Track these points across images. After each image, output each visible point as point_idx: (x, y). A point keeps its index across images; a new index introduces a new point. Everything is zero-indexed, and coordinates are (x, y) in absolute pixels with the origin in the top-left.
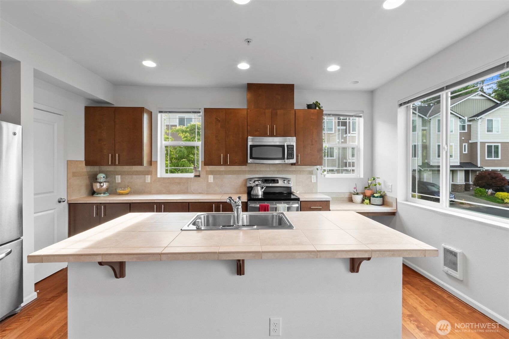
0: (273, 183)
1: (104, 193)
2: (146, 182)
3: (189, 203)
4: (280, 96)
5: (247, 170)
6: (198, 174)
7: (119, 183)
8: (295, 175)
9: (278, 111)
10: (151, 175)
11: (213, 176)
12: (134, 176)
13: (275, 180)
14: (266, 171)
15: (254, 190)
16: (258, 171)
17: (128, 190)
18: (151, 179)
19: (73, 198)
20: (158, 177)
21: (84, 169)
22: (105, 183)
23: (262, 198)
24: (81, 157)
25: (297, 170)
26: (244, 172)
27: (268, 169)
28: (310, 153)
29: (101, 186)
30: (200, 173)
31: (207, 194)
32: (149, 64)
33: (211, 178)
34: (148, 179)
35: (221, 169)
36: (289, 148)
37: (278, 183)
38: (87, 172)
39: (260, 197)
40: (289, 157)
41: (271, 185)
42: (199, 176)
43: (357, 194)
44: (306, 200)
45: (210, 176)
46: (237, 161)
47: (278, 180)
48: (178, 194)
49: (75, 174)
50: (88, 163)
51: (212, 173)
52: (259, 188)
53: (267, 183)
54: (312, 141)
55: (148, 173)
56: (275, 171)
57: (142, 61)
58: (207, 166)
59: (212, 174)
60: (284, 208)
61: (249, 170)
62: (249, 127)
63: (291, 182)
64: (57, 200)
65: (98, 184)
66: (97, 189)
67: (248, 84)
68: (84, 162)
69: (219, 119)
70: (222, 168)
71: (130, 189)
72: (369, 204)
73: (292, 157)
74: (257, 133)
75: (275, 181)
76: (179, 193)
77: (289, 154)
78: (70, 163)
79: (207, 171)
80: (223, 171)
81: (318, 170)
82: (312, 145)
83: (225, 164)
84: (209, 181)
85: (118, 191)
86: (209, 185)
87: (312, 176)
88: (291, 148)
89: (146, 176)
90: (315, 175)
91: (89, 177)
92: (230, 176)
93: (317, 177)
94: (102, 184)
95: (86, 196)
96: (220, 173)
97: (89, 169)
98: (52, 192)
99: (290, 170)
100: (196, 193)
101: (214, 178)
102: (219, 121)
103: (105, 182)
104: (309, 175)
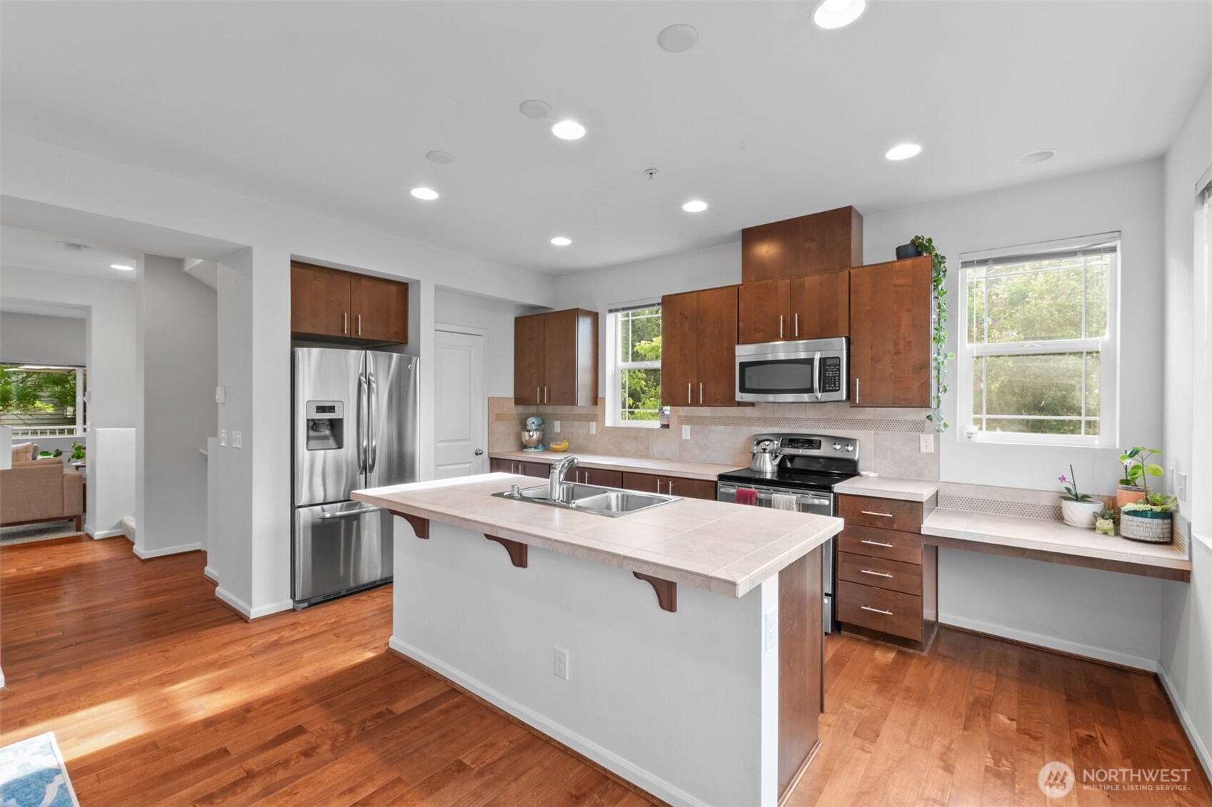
0: (808, 448)
1: (536, 448)
2: (591, 433)
3: (622, 472)
4: (815, 243)
5: (755, 416)
6: (666, 423)
7: (558, 433)
8: (873, 432)
9: (806, 278)
10: (597, 421)
11: (689, 427)
12: (576, 423)
13: (813, 440)
14: (798, 420)
15: (757, 459)
16: (779, 419)
17: (564, 445)
18: (597, 428)
19: (496, 451)
20: (606, 425)
21: (513, 410)
22: (535, 432)
23: (775, 479)
24: (510, 393)
25: (876, 418)
26: (749, 421)
27: (803, 416)
28: (891, 375)
29: (531, 437)
30: (669, 421)
31: (678, 461)
32: (561, 241)
33: (686, 431)
34: (593, 425)
35: (706, 414)
36: (828, 366)
37: (819, 448)
38: (518, 414)
39: (769, 476)
40: (829, 387)
41: (801, 452)
42: (667, 426)
43: (1083, 498)
44: (850, 493)
45: (684, 427)
46: (718, 397)
47: (820, 441)
48: (633, 457)
49: (499, 417)
50: (519, 400)
51: (688, 420)
52: (767, 456)
53: (792, 447)
54: (896, 344)
55: (592, 418)
56: (819, 420)
57: (550, 240)
58: (680, 407)
59: (688, 423)
60: (788, 503)
61: (760, 416)
62: (741, 324)
63: (854, 449)
64: (474, 451)
65: (527, 433)
66: (526, 441)
67: (743, 230)
68: (513, 400)
69: (686, 313)
70: (706, 411)
71: (568, 444)
72: (1112, 533)
73: (835, 386)
74: (759, 335)
75: (810, 442)
76: (635, 455)
77: (829, 379)
78: (492, 401)
79: (679, 417)
80: (708, 417)
81: (931, 420)
82: (897, 353)
83: (695, 403)
84: (684, 438)
85: (551, 446)
86: (683, 443)
87: (923, 436)
88: (832, 365)
89: (591, 423)
90: (930, 433)
91: (520, 423)
92: (722, 427)
93: (937, 440)
94: (531, 433)
95: (515, 450)
96: (702, 421)
97: (521, 409)
98: (469, 440)
99: (858, 418)
100: (661, 459)
101: (692, 432)
102: (687, 317)
103: (536, 430)
104: (912, 433)
